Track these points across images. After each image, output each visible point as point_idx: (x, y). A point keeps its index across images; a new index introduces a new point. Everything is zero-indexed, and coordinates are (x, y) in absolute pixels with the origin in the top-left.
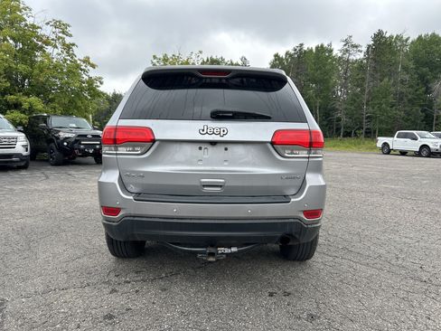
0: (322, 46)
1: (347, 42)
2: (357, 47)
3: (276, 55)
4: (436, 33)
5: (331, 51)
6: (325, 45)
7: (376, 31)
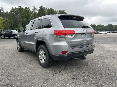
0: (27, 7)
1: (34, 7)
2: (36, 9)
3: (12, 8)
4: (52, 8)
5: (30, 9)
6: (28, 7)
7: (40, 6)
